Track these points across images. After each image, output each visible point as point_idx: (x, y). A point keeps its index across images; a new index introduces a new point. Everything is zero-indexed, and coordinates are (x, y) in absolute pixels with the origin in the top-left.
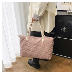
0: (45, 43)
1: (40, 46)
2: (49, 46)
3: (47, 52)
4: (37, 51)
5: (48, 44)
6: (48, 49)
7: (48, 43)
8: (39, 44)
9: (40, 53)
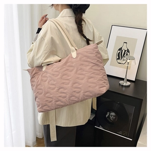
0: (80, 59)
1: (71, 68)
2: (91, 61)
3: (92, 75)
4: (68, 84)
5: (88, 57)
6: (91, 68)
7: (86, 56)
8: (69, 66)
9: (76, 85)
